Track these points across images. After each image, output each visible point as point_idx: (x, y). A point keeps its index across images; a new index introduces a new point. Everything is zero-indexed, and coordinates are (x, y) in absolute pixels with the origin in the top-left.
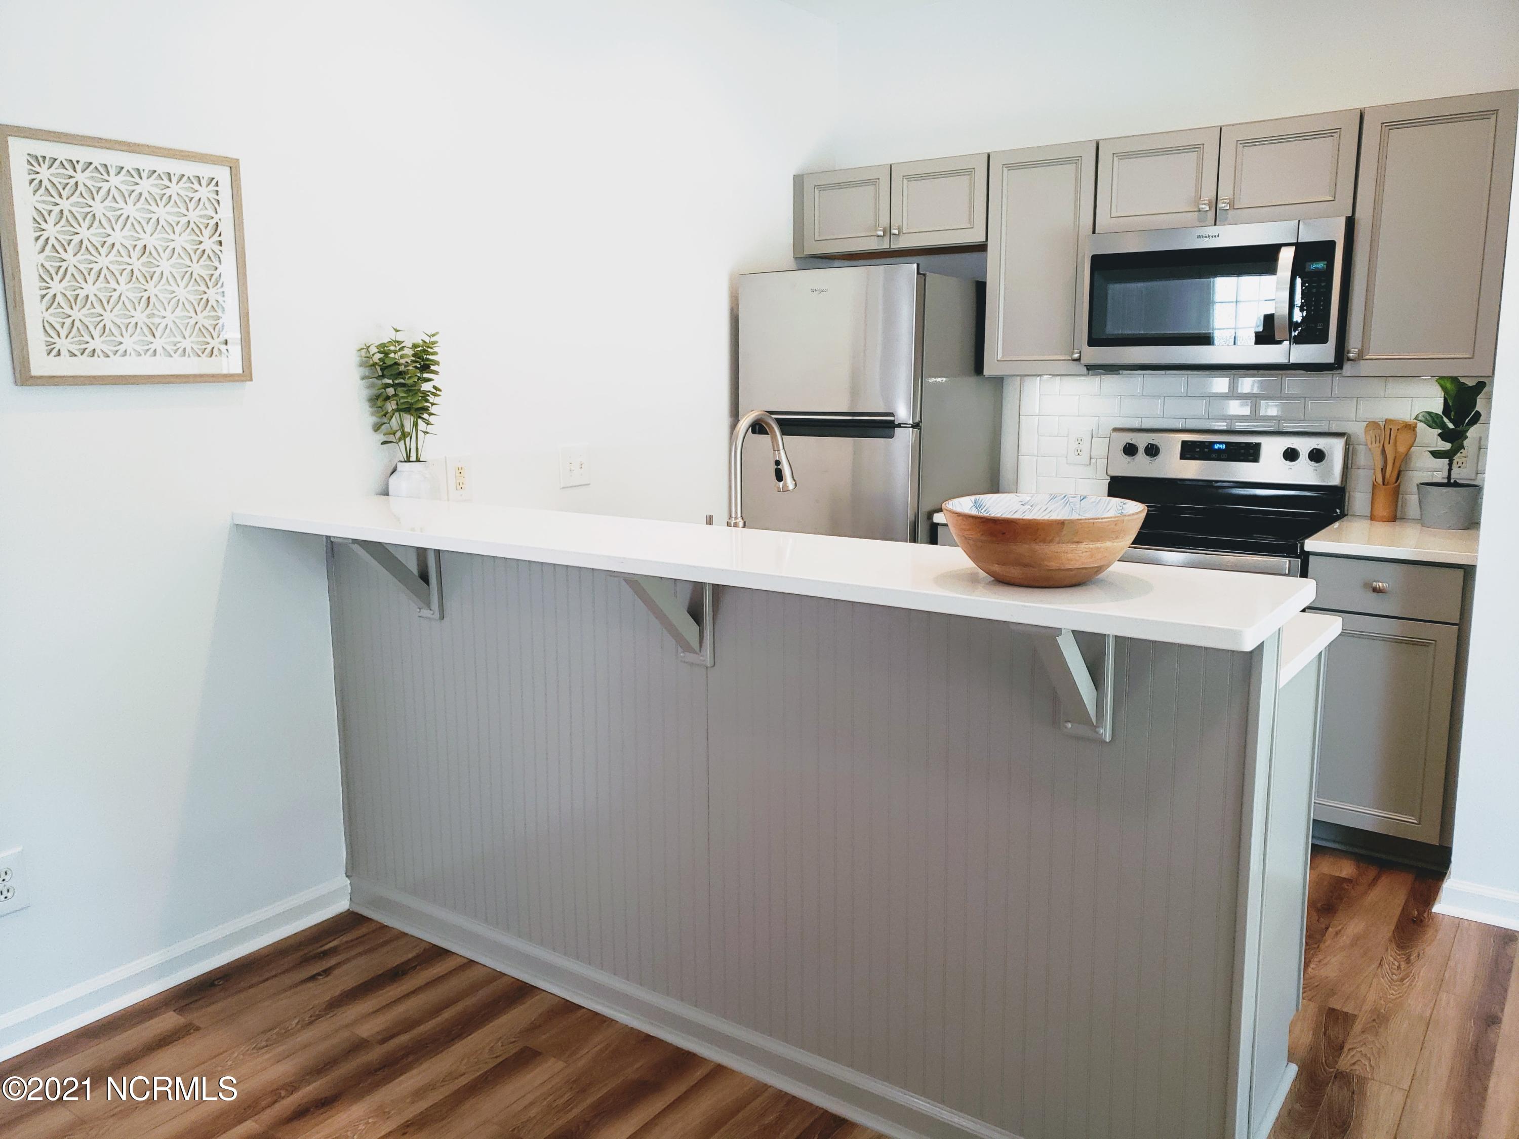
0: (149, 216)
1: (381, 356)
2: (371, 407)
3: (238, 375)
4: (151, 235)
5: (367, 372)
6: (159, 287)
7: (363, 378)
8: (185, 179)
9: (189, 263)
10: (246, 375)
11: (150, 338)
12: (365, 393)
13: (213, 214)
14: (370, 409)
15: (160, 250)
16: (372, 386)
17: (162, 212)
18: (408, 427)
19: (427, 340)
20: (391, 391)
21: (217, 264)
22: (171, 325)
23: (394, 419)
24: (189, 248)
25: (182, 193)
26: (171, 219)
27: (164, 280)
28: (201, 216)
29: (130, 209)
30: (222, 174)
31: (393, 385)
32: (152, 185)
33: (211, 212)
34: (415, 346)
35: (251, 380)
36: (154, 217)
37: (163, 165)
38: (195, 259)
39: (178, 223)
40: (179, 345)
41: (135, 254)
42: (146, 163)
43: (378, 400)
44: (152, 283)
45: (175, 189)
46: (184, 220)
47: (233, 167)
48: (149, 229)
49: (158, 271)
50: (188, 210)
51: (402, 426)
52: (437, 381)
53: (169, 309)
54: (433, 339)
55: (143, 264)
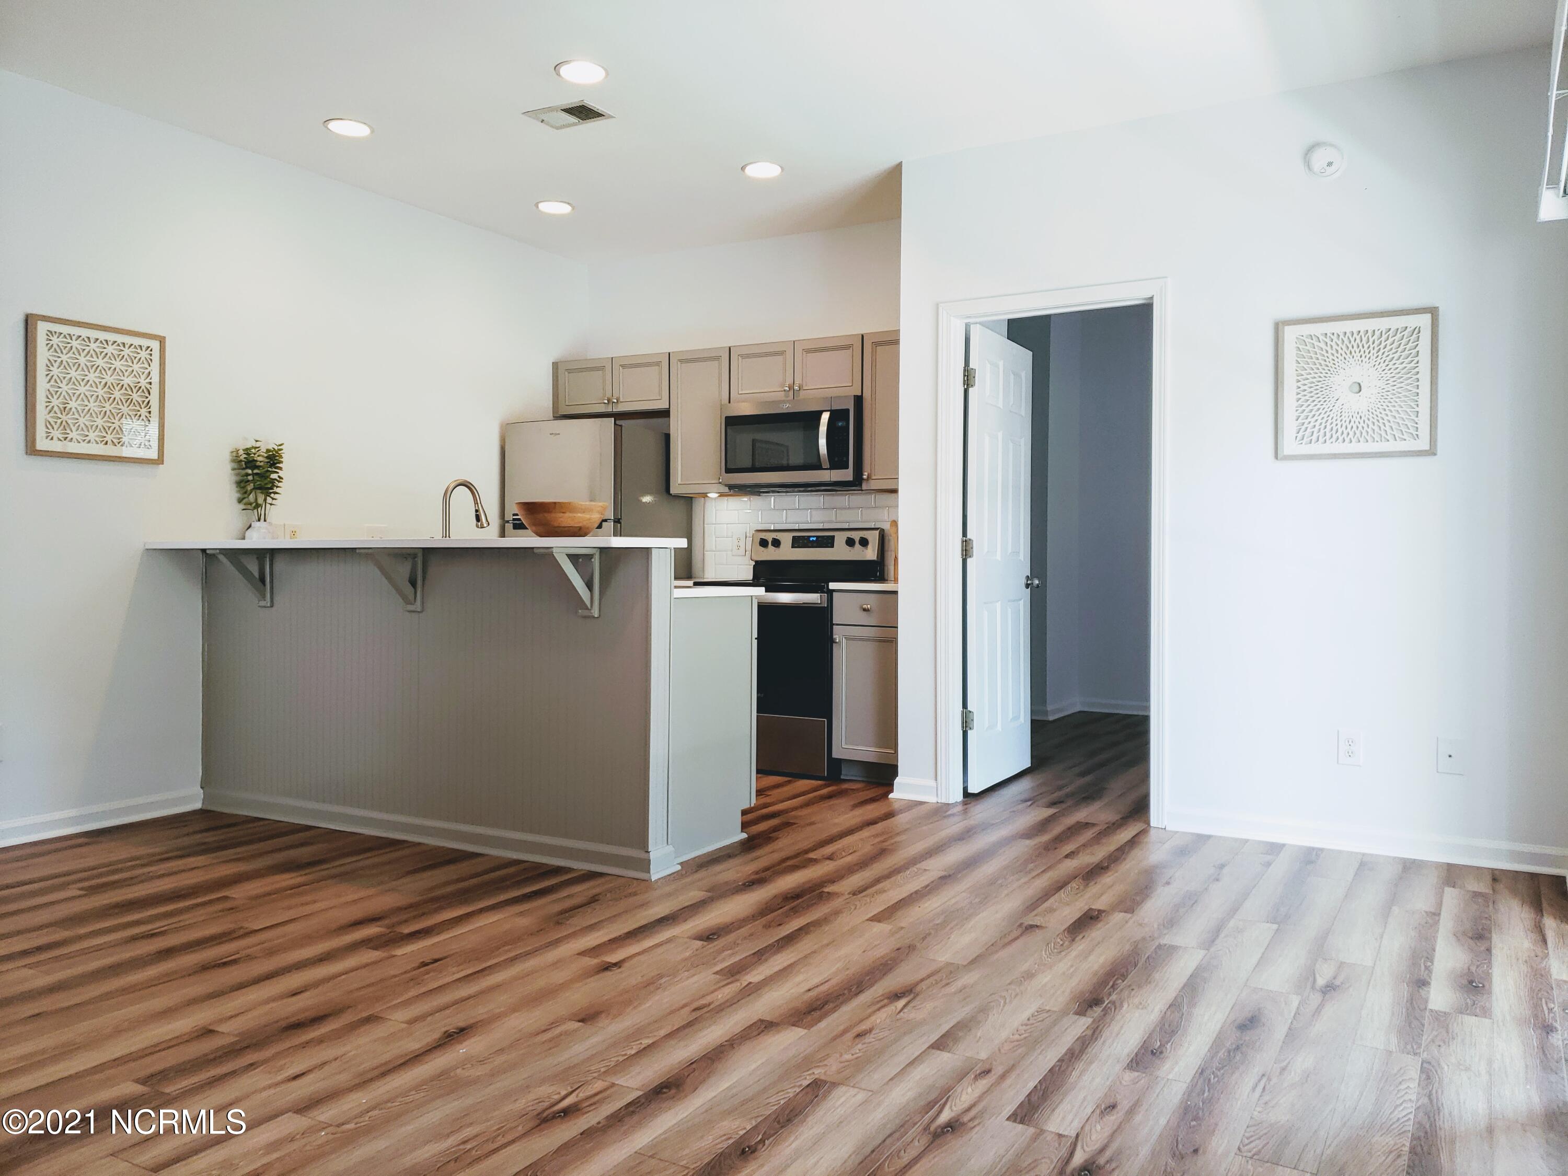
0: (110, 366)
1: (246, 456)
2: (237, 487)
3: (155, 460)
4: (111, 376)
5: (235, 466)
6: (112, 406)
7: (233, 469)
8: (133, 347)
9: (131, 393)
10: (160, 460)
11: (104, 434)
12: (234, 478)
13: (147, 366)
14: (237, 489)
15: (115, 385)
16: (238, 475)
17: (118, 364)
18: (260, 501)
19: (276, 448)
20: (250, 478)
21: (147, 395)
22: (117, 428)
23: (251, 495)
24: (132, 385)
25: (131, 354)
26: (123, 368)
27: (115, 402)
28: (141, 368)
29: (100, 362)
30: (155, 345)
31: (253, 474)
32: (114, 349)
33: (146, 365)
34: (268, 451)
35: (163, 464)
36: (113, 367)
37: (120, 338)
38: (135, 391)
39: (126, 371)
40: (121, 440)
41: (100, 387)
42: (111, 337)
43: (241, 484)
44: (108, 404)
45: (126, 351)
46: (130, 369)
47: (162, 340)
48: (109, 373)
49: (113, 397)
50: (133, 363)
51: (256, 499)
52: (281, 473)
53: (117, 418)
54: (280, 447)
55: (105, 393)
